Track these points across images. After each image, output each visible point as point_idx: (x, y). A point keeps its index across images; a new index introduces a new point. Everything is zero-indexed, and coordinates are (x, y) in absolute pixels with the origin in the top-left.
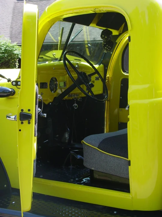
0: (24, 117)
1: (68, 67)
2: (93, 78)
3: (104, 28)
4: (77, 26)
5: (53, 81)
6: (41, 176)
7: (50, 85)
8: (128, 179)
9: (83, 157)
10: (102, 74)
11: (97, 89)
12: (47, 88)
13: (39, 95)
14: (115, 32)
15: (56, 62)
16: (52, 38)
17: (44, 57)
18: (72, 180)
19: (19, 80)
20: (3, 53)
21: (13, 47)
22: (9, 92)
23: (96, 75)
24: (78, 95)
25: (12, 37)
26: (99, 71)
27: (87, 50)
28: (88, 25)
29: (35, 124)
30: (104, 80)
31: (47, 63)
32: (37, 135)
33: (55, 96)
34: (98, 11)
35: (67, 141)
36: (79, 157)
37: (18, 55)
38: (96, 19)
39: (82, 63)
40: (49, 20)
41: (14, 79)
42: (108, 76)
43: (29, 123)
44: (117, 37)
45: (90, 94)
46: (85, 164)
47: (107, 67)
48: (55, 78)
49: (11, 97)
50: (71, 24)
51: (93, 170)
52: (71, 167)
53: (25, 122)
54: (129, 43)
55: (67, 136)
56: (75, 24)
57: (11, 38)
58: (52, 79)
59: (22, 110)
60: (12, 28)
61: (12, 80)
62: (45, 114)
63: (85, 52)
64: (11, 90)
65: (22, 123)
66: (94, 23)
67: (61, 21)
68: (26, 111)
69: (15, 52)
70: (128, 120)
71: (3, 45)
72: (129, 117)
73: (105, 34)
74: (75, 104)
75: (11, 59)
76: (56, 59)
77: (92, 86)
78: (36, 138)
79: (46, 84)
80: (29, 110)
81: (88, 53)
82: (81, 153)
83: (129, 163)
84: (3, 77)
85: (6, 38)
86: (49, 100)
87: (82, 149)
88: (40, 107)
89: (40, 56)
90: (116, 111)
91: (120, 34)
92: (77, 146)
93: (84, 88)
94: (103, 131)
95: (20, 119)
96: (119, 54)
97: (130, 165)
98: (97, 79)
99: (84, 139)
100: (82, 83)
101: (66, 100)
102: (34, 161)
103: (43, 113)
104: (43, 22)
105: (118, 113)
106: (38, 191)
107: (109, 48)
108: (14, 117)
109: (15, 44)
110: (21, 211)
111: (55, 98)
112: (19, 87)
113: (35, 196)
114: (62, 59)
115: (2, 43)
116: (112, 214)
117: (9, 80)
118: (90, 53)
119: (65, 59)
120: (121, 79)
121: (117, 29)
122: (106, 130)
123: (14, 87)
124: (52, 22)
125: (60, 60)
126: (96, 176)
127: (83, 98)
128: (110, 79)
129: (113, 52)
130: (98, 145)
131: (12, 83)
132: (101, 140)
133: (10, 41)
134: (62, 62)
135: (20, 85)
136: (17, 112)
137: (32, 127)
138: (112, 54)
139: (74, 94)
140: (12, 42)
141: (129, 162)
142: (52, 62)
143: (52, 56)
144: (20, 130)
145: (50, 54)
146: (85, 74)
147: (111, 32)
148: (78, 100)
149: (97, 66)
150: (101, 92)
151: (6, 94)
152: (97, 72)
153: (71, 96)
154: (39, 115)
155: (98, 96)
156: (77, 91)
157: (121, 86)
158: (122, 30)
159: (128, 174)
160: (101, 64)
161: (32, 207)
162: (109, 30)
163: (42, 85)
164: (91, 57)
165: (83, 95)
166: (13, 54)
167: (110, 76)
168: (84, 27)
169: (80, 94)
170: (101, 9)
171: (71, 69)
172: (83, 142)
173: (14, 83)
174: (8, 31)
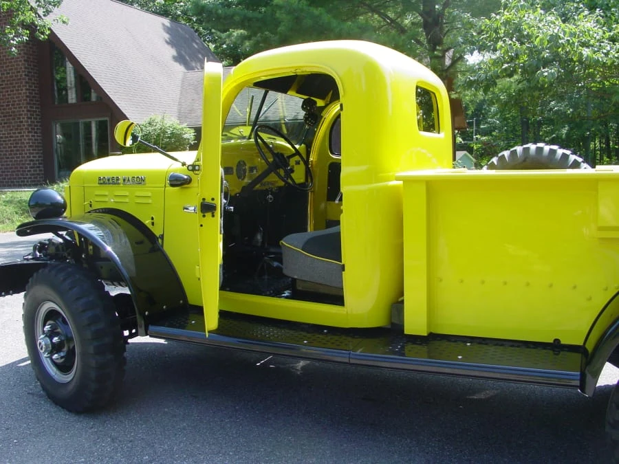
0: (207, 208)
1: (262, 148)
2: (292, 161)
3: (306, 97)
4: (271, 93)
5: (241, 164)
6: (228, 289)
7: (237, 170)
8: (342, 289)
9: (282, 264)
10: (304, 156)
11: (299, 176)
12: (232, 174)
13: (224, 182)
14: (320, 103)
15: (244, 141)
16: (238, 111)
17: (229, 135)
18: (268, 293)
19: (197, 163)
20: (169, 137)
21: (182, 129)
22: (184, 179)
23: (297, 158)
24: (273, 184)
25: (181, 117)
26: (300, 151)
27: (283, 126)
28: (285, 91)
29: (221, 217)
30: (306, 162)
31: (232, 141)
32: (222, 232)
33: (244, 185)
34: (299, 72)
35: (259, 244)
36: (276, 264)
37: (188, 139)
38: (295, 86)
39: (278, 142)
40: (235, 84)
41: (190, 162)
42: (311, 159)
43: (213, 216)
44: (322, 109)
45: (289, 181)
46: (285, 272)
47: (311, 149)
48: (243, 162)
49: (186, 186)
50: (263, 91)
51: (295, 279)
52: (266, 277)
53: (209, 215)
54: (341, 112)
55: (259, 237)
56: (268, 92)
57: (179, 118)
58: (239, 162)
59: (204, 199)
60: (180, 104)
61: (188, 163)
62: (232, 208)
63: (281, 128)
64: (186, 177)
65: (204, 216)
66: (293, 90)
67: (250, 87)
68: (208, 200)
69: (185, 136)
70: (341, 212)
71: (169, 127)
72: (342, 207)
73: (308, 105)
74: (270, 196)
75: (180, 145)
76: (244, 138)
77: (292, 171)
78: (222, 236)
79: (232, 168)
80: (213, 199)
81: (285, 131)
82: (279, 258)
83: (343, 268)
84: (176, 160)
85: (173, 118)
86: (236, 190)
87: (281, 254)
88: (226, 198)
89: (224, 133)
90: (323, 205)
91: (327, 105)
92: (272, 250)
93: (282, 172)
94: (306, 230)
95: (202, 211)
96: (326, 132)
97: (344, 270)
98: (298, 163)
99: (284, 239)
100: (279, 167)
101: (257, 191)
102: (220, 265)
103: (230, 205)
104: (226, 89)
105: (326, 208)
106: (226, 308)
107: (312, 123)
108: (193, 208)
109: (185, 125)
110: (205, 331)
111: (244, 187)
112: (196, 172)
113: (223, 314)
114: (253, 136)
115: (168, 125)
116: (322, 333)
117: (184, 164)
118: (288, 130)
119: (257, 136)
120: (329, 163)
121: (323, 98)
122: (310, 228)
123: (191, 173)
124: (240, 88)
125: (250, 138)
126: (299, 287)
127: (280, 188)
128: (314, 163)
129: (317, 128)
130: (301, 246)
131: (188, 167)
132: (305, 240)
133: (178, 122)
134: (252, 140)
135: (199, 170)
136: (198, 203)
137: (217, 221)
138: (316, 132)
139: (269, 183)
140: (181, 123)
141: (344, 265)
142: (239, 141)
143: (239, 134)
144: (201, 226)
145: (235, 131)
146: (282, 155)
147: (315, 103)
148: (274, 190)
149: (297, 146)
150: (302, 180)
151: (179, 183)
152: (297, 153)
153: (264, 185)
154: (225, 208)
155: (301, 185)
156: (272, 178)
157: (329, 172)
158: (329, 100)
159: (341, 282)
160: (303, 145)
161: (219, 325)
162: (313, 100)
163: (227, 170)
164: (289, 134)
165: (282, 184)
166: (182, 138)
167: (314, 160)
168: (280, 96)
169: (277, 182)
170: (304, 69)
171: (265, 150)
172: (282, 243)
173: (190, 168)
174: (175, 109)
